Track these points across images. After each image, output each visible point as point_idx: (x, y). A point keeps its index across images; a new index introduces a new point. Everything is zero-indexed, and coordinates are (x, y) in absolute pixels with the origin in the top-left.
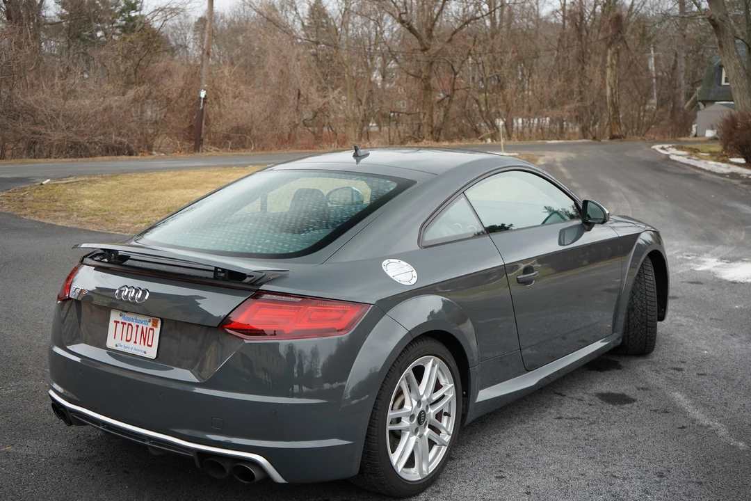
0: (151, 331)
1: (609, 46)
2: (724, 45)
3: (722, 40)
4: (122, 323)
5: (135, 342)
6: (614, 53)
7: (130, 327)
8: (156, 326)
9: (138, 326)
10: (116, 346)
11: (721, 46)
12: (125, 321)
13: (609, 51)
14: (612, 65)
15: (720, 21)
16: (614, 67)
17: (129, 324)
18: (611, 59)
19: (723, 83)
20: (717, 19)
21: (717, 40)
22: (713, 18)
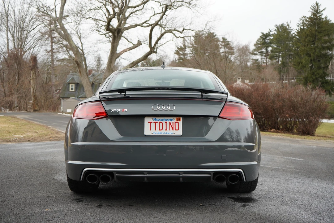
0: (177, 124)
1: (31, 70)
2: (81, 72)
3: (81, 70)
4: (154, 122)
5: (166, 130)
6: (34, 73)
7: (161, 124)
8: (180, 120)
9: (166, 123)
10: (152, 134)
11: (80, 73)
12: (156, 121)
13: (31, 72)
14: (33, 79)
15: (80, 63)
16: (34, 79)
17: (159, 122)
18: (33, 76)
19: (70, 90)
20: (79, 62)
21: (79, 70)
22: (77, 61)
